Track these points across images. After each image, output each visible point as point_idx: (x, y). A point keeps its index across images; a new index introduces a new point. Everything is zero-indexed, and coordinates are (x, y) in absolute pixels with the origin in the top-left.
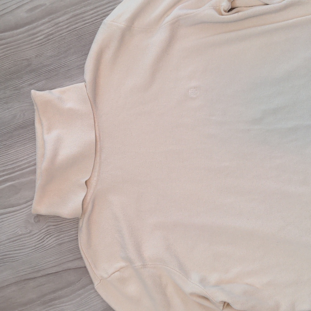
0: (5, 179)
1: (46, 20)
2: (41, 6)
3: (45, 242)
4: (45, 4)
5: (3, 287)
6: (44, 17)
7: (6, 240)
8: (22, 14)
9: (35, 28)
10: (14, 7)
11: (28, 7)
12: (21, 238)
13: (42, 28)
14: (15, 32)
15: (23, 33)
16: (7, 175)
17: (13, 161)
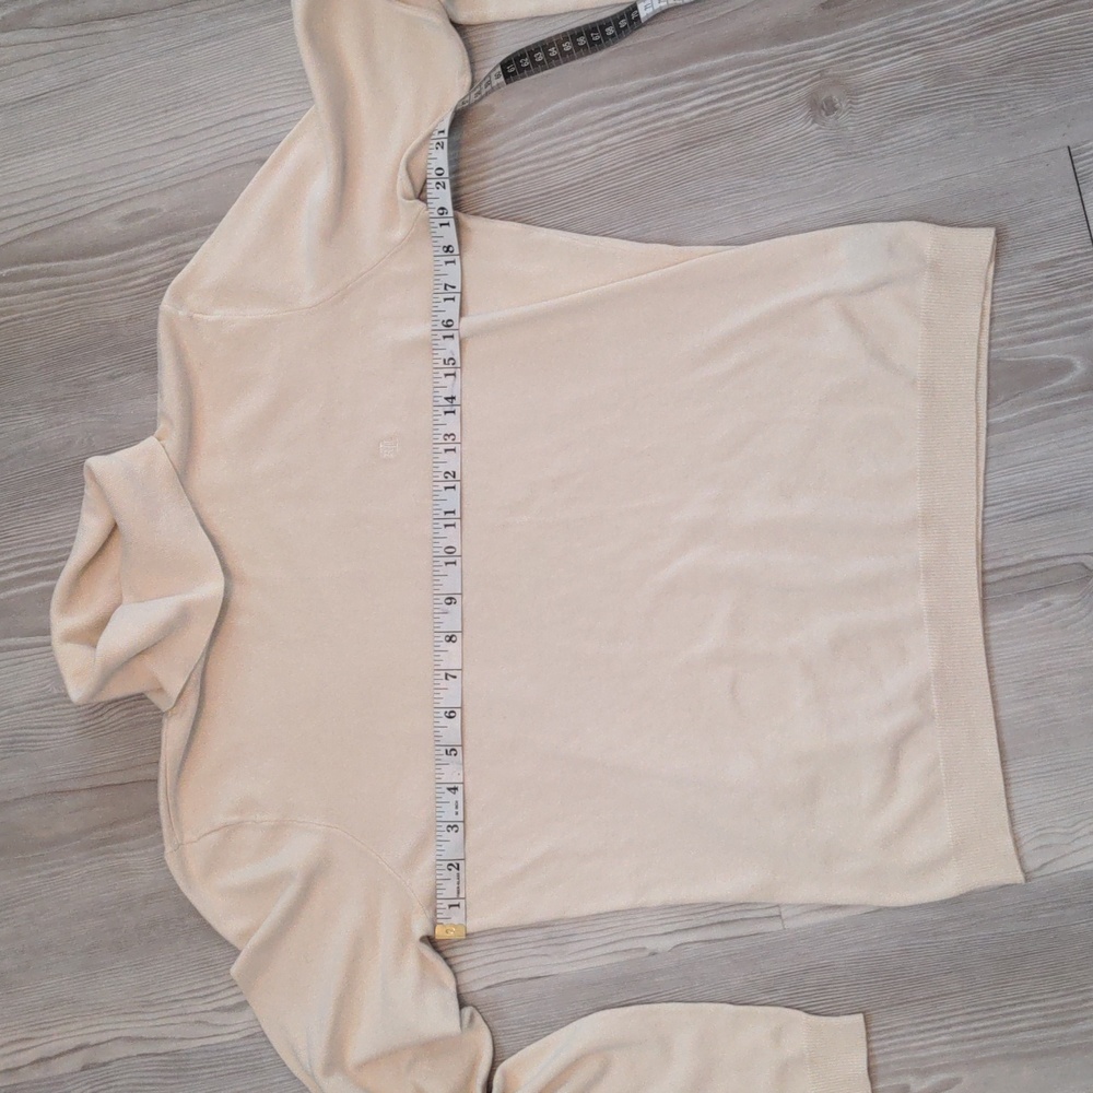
0: (35, 573)
1: (158, 243)
2: (151, 211)
3: (105, 717)
4: (160, 210)
5: (6, 803)
6: (153, 238)
7: (23, 704)
8: (108, 225)
9: (132, 258)
10: (95, 207)
11: (124, 211)
12: (56, 703)
13: (146, 259)
14: (90, 261)
15: (108, 265)
16: (39, 564)
17: (57, 536)
